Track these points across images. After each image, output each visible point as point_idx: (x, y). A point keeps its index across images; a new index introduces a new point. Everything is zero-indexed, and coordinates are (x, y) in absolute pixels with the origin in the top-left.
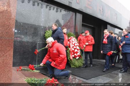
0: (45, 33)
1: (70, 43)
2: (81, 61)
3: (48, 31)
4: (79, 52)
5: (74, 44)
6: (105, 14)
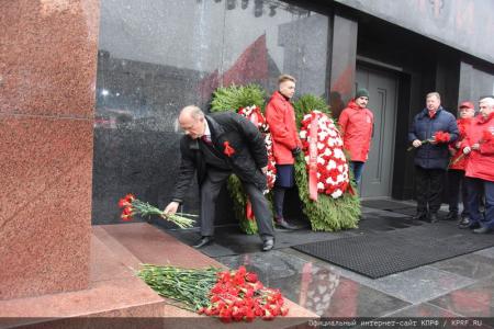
1: (308, 134)
2: (349, 206)
3: (225, 91)
4: (345, 173)
5: (325, 141)
6: (451, 19)
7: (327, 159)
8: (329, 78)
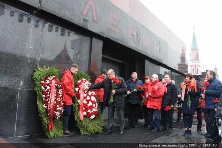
0: (35, 71)
2: (98, 122)
4: (96, 107)
5: (87, 93)
7: (88, 101)
8: (89, 65)
